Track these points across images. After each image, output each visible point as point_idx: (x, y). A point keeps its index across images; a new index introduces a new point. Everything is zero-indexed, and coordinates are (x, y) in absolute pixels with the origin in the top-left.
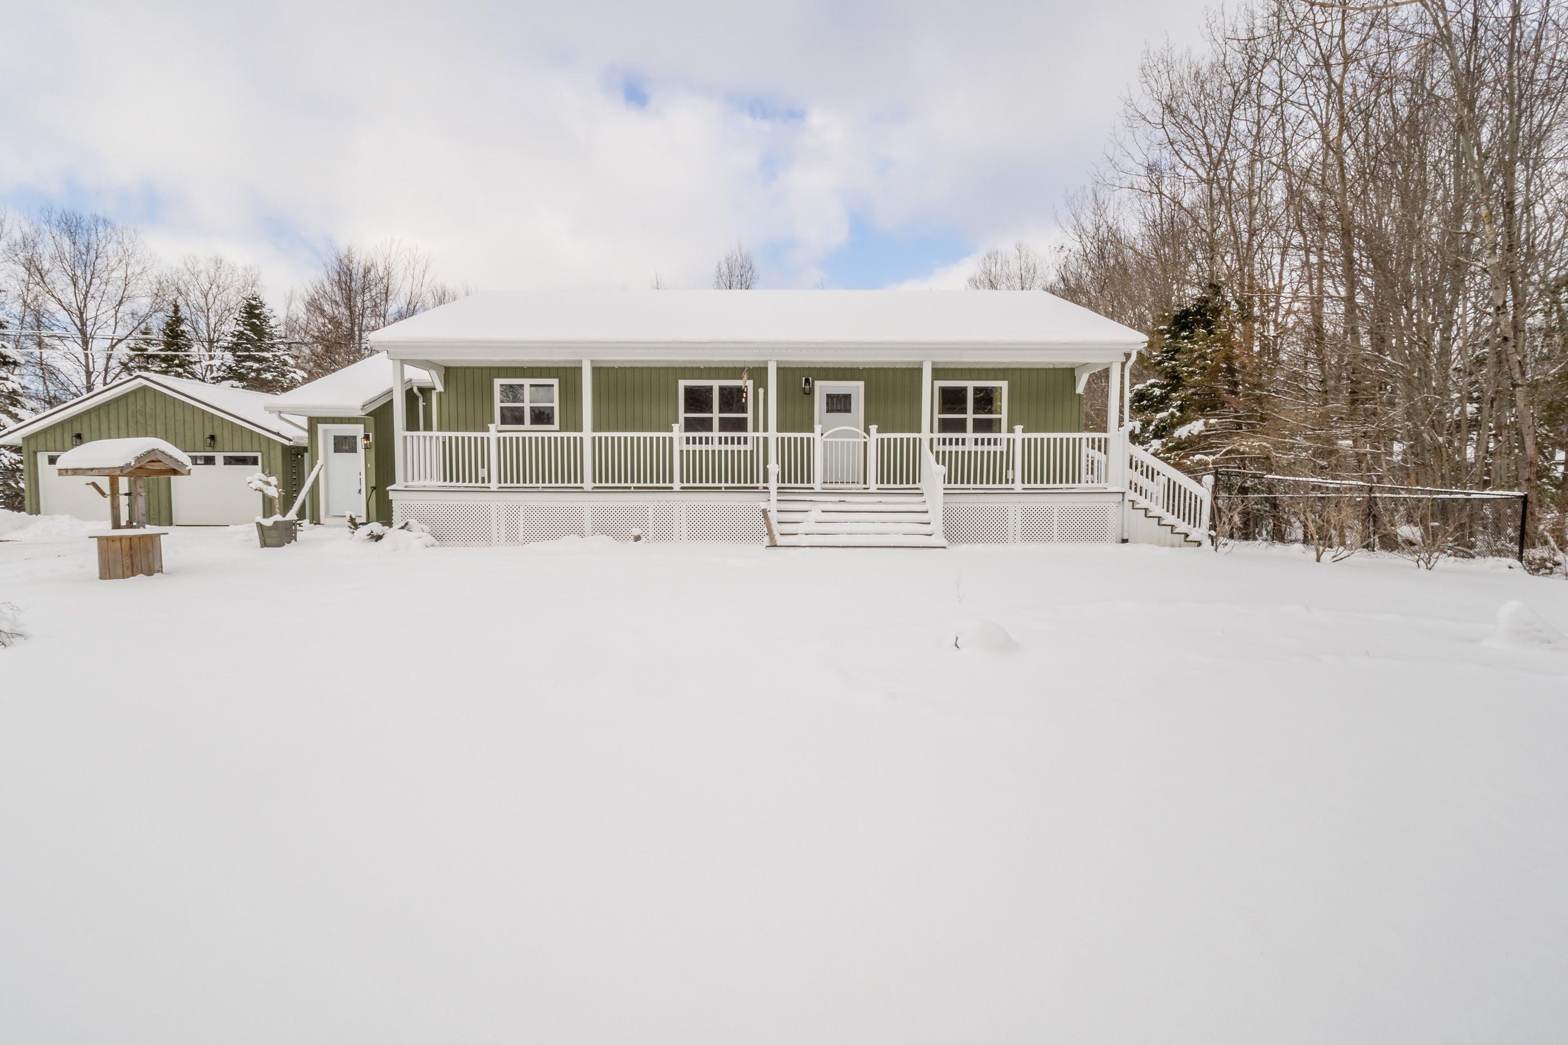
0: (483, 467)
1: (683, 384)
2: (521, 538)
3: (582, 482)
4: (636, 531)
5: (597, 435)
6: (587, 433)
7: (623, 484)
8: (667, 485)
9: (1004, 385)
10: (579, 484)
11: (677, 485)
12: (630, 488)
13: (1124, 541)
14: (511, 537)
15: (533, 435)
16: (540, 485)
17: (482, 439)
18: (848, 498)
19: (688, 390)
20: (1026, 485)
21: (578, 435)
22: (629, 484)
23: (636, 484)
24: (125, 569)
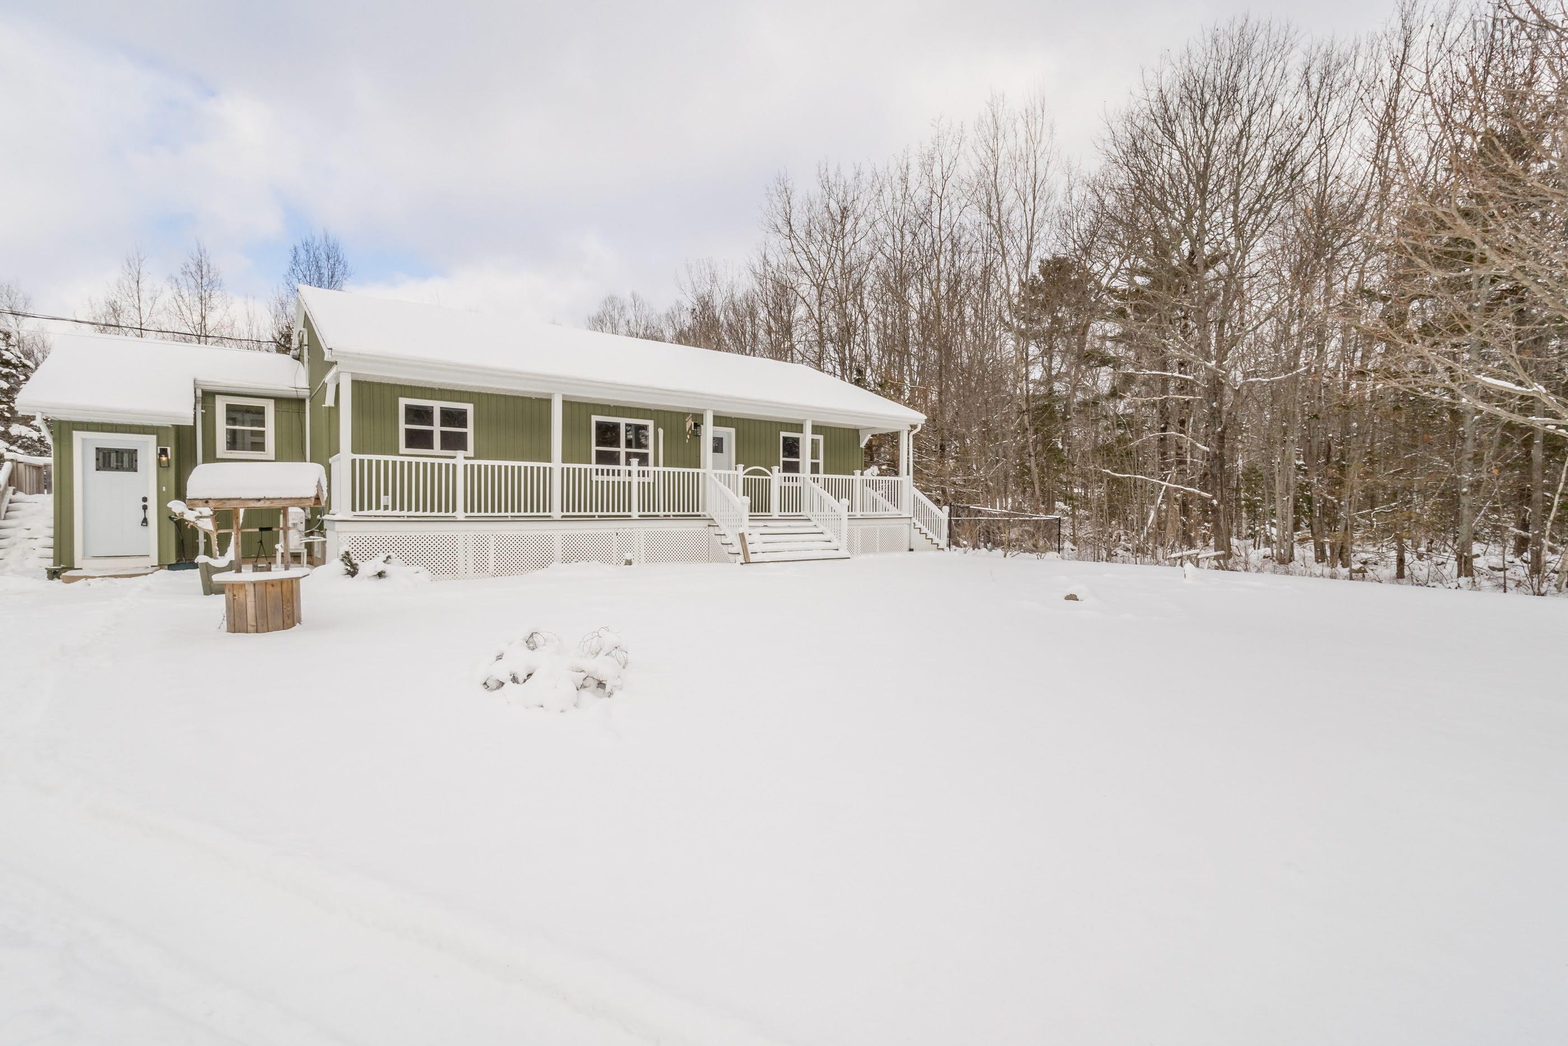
2: (491, 568)
6: (557, 463)
8: (627, 513)
9: (821, 438)
10: (547, 513)
11: (635, 513)
12: (594, 516)
13: (911, 550)
14: (481, 567)
16: (509, 514)
19: (600, 425)
21: (547, 465)
22: (594, 513)
23: (600, 513)
24: (286, 618)
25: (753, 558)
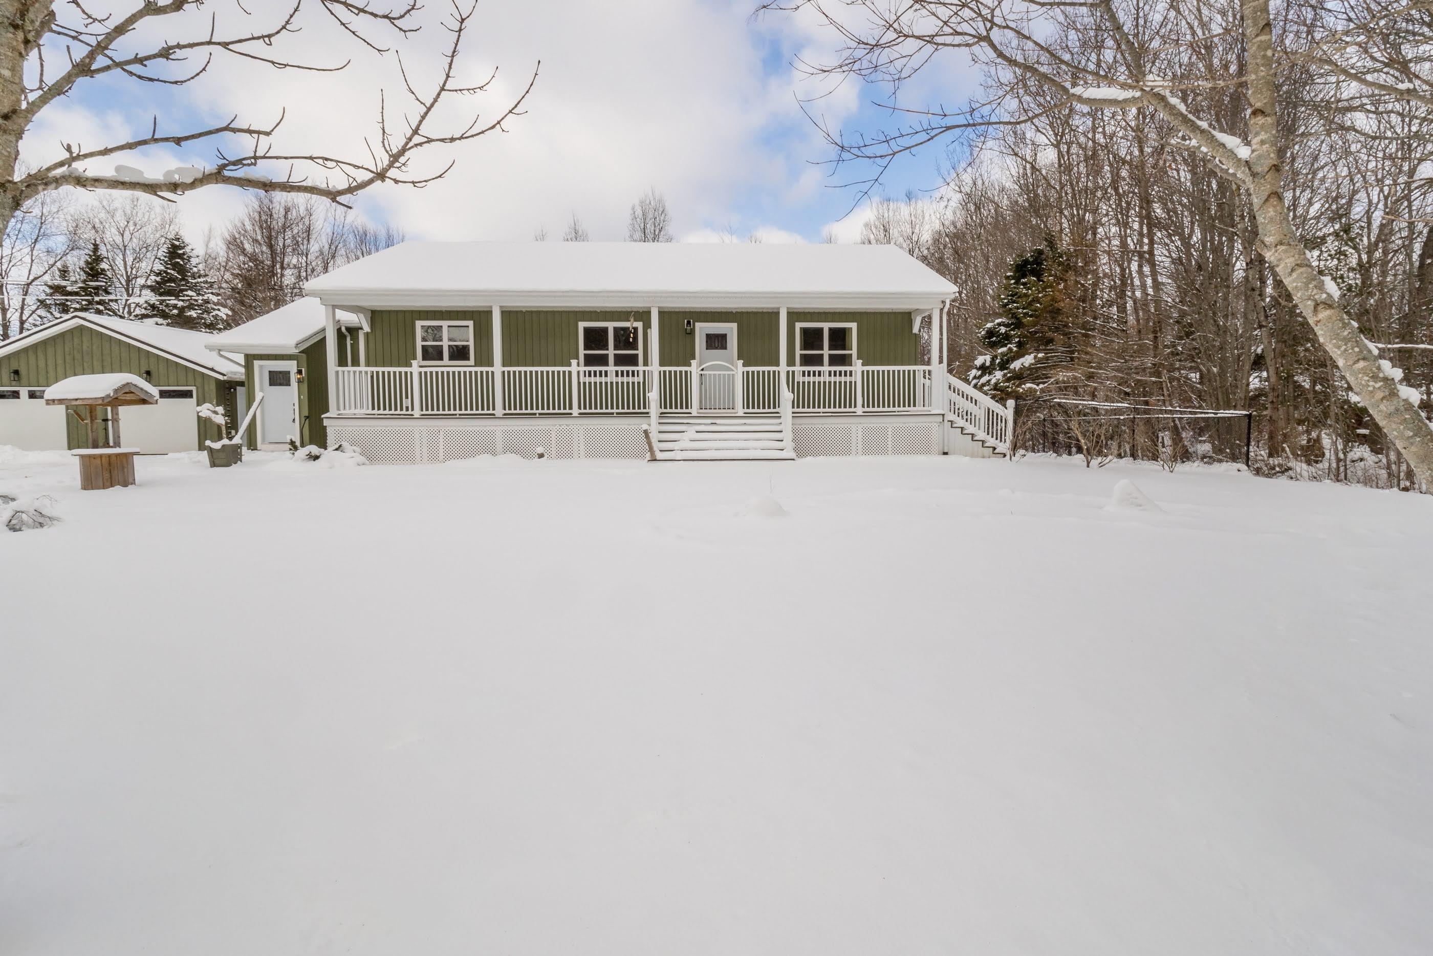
0: (407, 397)
1: (582, 325)
2: (441, 457)
3: (494, 409)
4: (540, 450)
5: (506, 369)
6: (498, 368)
7: (529, 411)
8: (567, 411)
9: (854, 326)
10: (491, 412)
11: (575, 411)
12: (535, 414)
13: (945, 453)
14: (433, 458)
15: (451, 369)
16: (458, 412)
17: (406, 373)
18: (718, 421)
19: (587, 331)
20: (866, 409)
21: (490, 369)
22: (534, 411)
23: (540, 411)
24: (105, 481)
25: (659, 455)
